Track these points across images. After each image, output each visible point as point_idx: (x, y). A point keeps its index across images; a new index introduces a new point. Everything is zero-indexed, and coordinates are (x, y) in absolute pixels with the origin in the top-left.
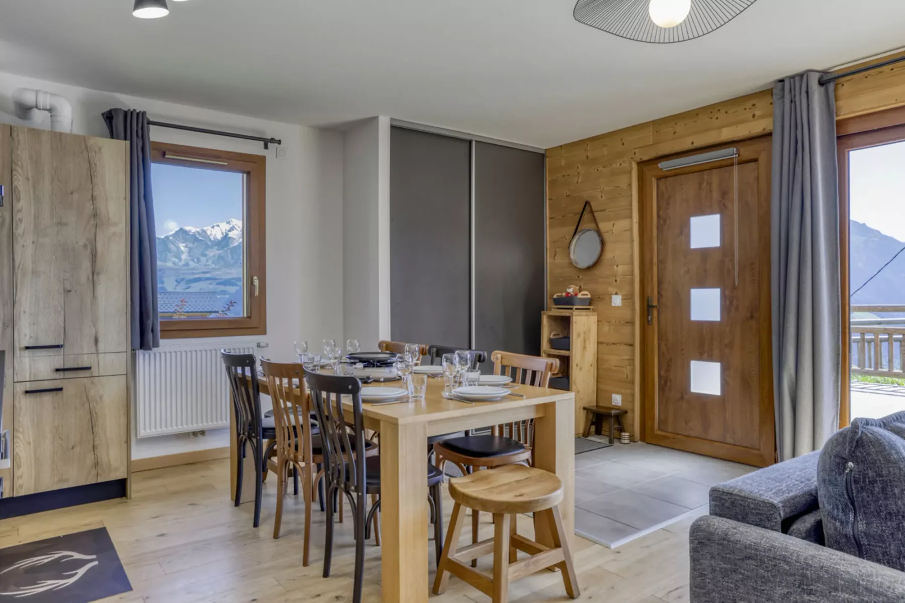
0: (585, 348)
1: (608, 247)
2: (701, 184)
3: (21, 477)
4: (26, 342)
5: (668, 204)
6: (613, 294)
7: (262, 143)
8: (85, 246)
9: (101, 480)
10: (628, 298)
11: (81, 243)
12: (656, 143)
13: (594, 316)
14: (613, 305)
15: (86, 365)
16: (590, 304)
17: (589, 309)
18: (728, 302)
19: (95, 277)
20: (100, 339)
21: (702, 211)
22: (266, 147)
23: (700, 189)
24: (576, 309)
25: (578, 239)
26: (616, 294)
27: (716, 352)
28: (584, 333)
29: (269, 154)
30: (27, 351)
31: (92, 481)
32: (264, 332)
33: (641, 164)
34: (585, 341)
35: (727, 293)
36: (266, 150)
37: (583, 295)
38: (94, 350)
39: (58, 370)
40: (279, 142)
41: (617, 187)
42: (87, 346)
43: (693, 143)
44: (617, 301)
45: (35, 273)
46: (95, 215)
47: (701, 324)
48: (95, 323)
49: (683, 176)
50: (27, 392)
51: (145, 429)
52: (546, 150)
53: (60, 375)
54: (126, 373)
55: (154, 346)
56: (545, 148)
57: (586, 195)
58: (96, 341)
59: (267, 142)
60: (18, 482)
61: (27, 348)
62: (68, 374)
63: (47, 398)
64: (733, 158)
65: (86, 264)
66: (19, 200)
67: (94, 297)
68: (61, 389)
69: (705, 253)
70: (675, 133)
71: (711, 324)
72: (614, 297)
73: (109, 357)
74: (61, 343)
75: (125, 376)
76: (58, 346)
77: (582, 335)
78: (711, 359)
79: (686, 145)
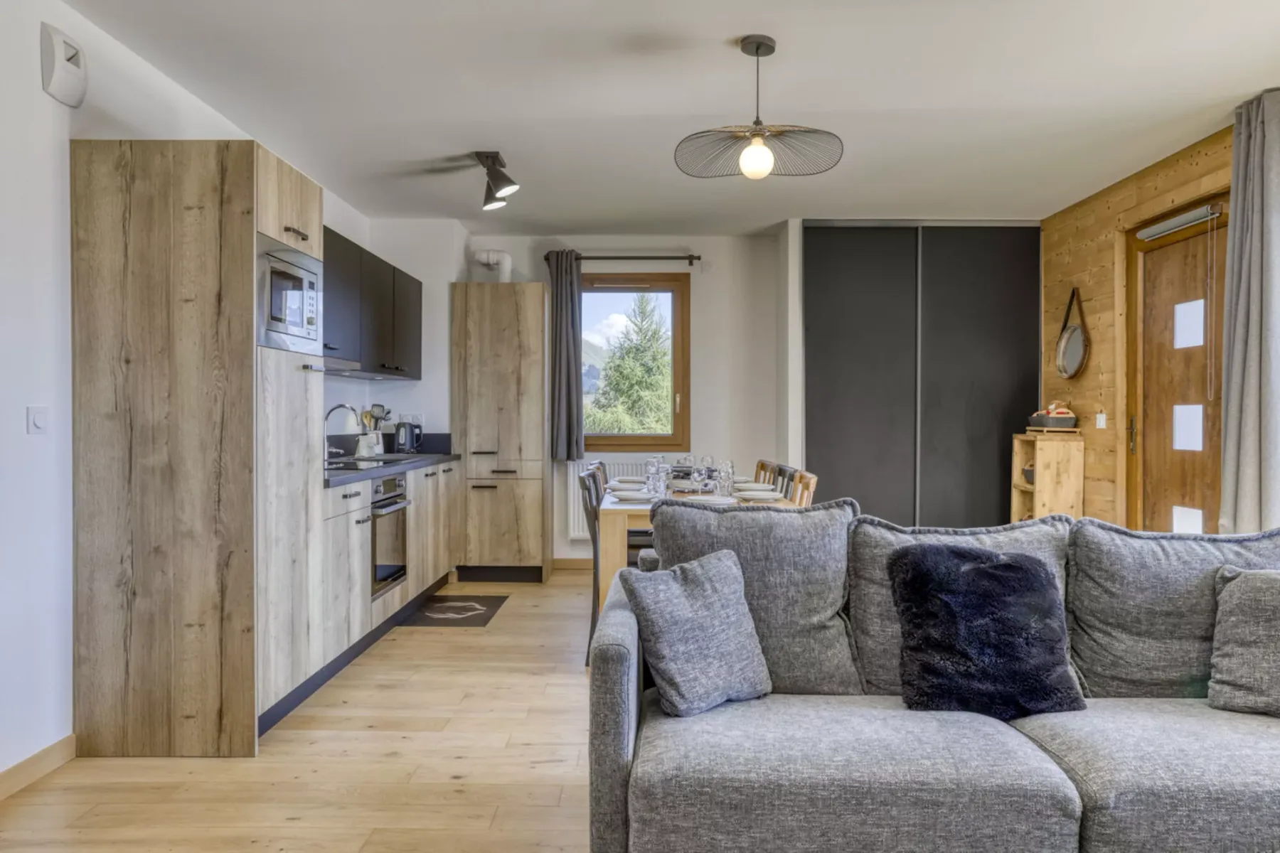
0: (1058, 483)
1: (1095, 348)
2: (1186, 257)
3: (470, 551)
4: (474, 449)
5: (1154, 287)
6: (1097, 413)
7: (687, 261)
8: (513, 372)
9: (523, 564)
10: (1112, 418)
11: (510, 371)
12: (1139, 204)
13: (1080, 441)
14: (1098, 427)
15: (512, 469)
16: (1076, 426)
17: (1075, 432)
18: (1210, 424)
19: (520, 398)
20: (523, 448)
21: (1186, 297)
22: (691, 264)
23: (1185, 264)
24: (1048, 432)
25: (1069, 339)
26: (1101, 412)
27: (1198, 494)
28: (1058, 463)
29: (694, 271)
30: (475, 456)
31: (517, 564)
32: (688, 449)
33: (1130, 233)
34: (1058, 475)
35: (1210, 410)
36: (691, 267)
37: (1058, 413)
38: (518, 457)
39: (494, 472)
40: (699, 258)
41: (1103, 266)
42: (514, 455)
43: (1173, 202)
44: (1101, 421)
45: (480, 395)
46: (520, 346)
47: (1183, 453)
48: (519, 434)
49: (1169, 247)
50: (474, 487)
51: (574, 531)
52: (1042, 221)
53: (495, 476)
54: (540, 477)
55: (577, 458)
56: (1040, 219)
57: (1075, 279)
58: (520, 449)
59: (691, 259)
60: (470, 555)
61: (474, 453)
62: (502, 476)
63: (487, 493)
64: (1207, 221)
65: (513, 387)
66: (470, 339)
67: (519, 413)
68: (495, 487)
69: (1188, 354)
70: (1156, 189)
71: (1193, 454)
72: (1098, 416)
73: (530, 464)
74: (495, 450)
75: (540, 481)
76: (493, 453)
77: (1054, 466)
78: (1192, 505)
79: (1166, 204)
